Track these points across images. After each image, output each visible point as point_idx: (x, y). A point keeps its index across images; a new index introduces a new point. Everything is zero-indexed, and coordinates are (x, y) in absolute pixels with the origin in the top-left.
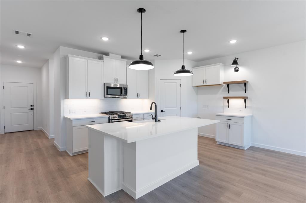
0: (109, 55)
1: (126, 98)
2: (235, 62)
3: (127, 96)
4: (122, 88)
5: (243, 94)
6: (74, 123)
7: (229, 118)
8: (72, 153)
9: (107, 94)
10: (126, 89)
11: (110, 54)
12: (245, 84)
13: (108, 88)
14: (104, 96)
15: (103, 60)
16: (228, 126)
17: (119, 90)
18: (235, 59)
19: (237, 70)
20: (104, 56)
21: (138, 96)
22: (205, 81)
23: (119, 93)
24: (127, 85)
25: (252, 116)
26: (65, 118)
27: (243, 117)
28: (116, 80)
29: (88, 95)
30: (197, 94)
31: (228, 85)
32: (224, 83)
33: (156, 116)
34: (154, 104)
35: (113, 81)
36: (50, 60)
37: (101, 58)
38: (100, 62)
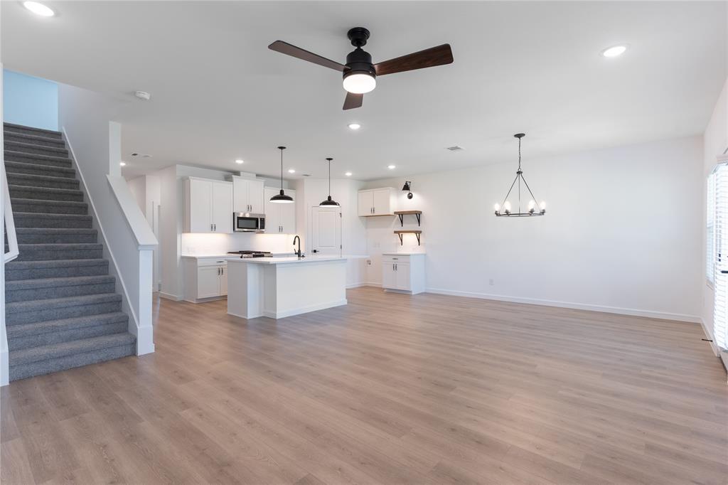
0: (239, 175)
1: (263, 232)
2: (406, 188)
3: (263, 230)
4: (257, 219)
5: (416, 227)
6: (199, 263)
7: (396, 257)
8: (197, 299)
9: (238, 227)
10: (263, 220)
11: (241, 173)
12: (418, 215)
13: (239, 218)
14: (234, 229)
15: (232, 181)
16: (395, 267)
17: (254, 222)
18: (406, 183)
19: (410, 197)
20: (233, 176)
21: (281, 230)
22: (373, 210)
23: (254, 226)
24: (264, 215)
25: (425, 255)
26: (183, 258)
27: (409, 255)
28: (249, 208)
29: (213, 228)
30: (366, 228)
31: (401, 215)
32: (395, 213)
33: (299, 251)
34: (297, 239)
35: (246, 209)
36: (147, 176)
37: (228, 179)
38: (227, 185)
